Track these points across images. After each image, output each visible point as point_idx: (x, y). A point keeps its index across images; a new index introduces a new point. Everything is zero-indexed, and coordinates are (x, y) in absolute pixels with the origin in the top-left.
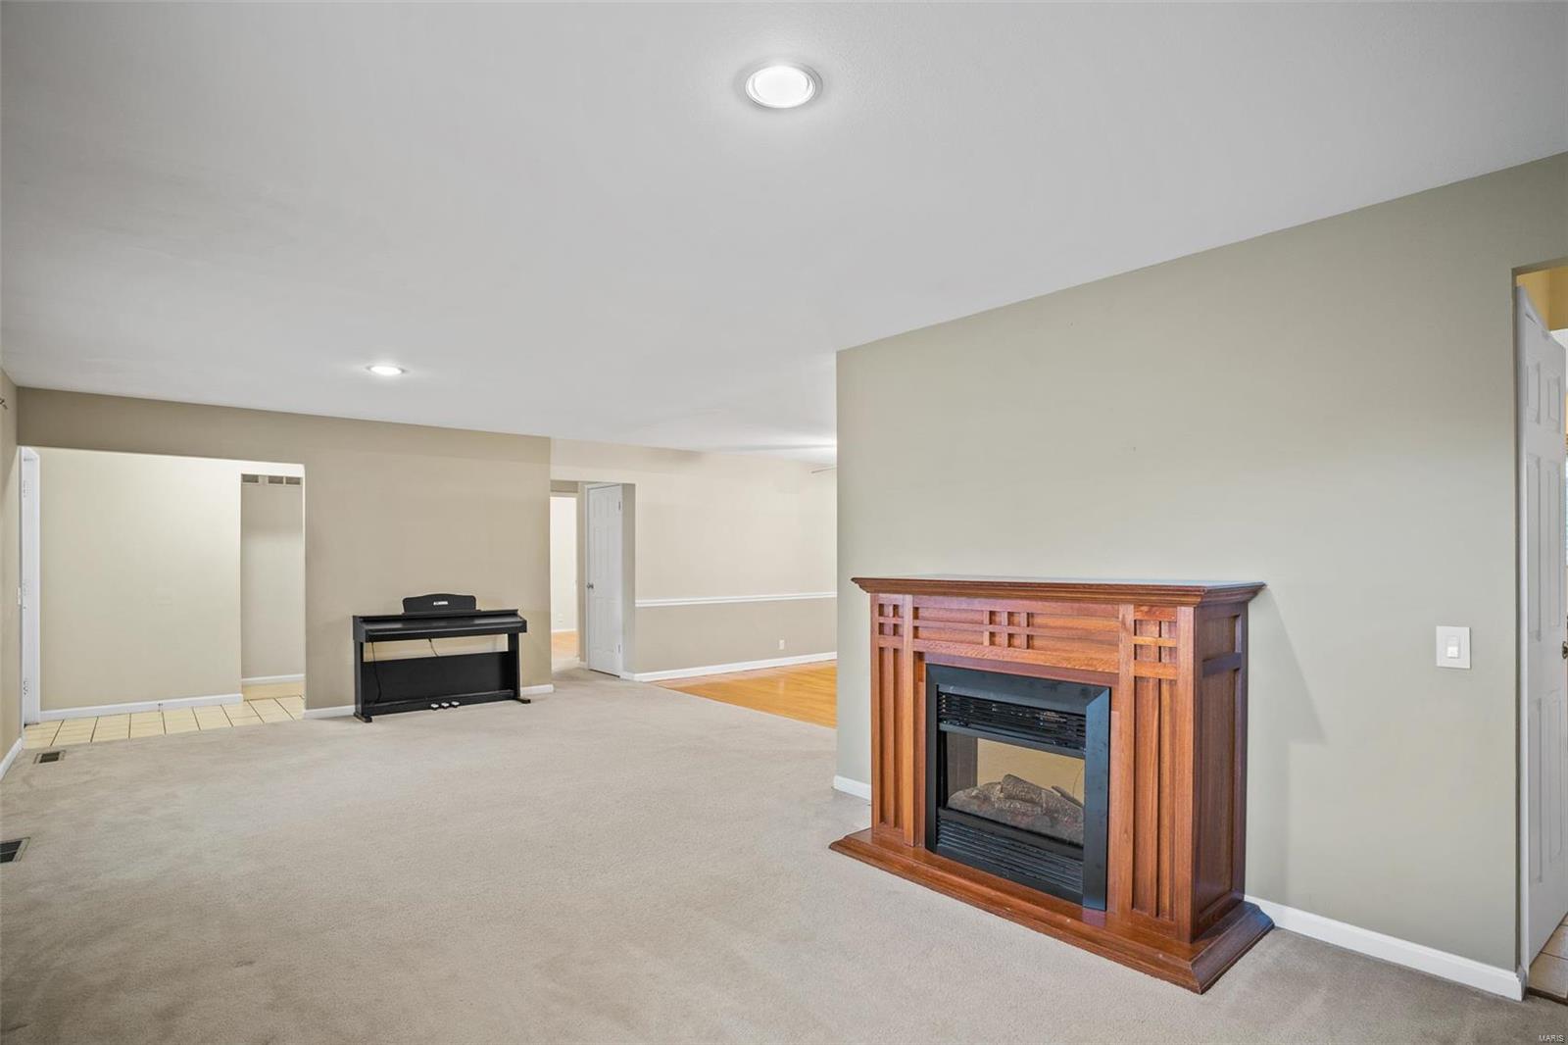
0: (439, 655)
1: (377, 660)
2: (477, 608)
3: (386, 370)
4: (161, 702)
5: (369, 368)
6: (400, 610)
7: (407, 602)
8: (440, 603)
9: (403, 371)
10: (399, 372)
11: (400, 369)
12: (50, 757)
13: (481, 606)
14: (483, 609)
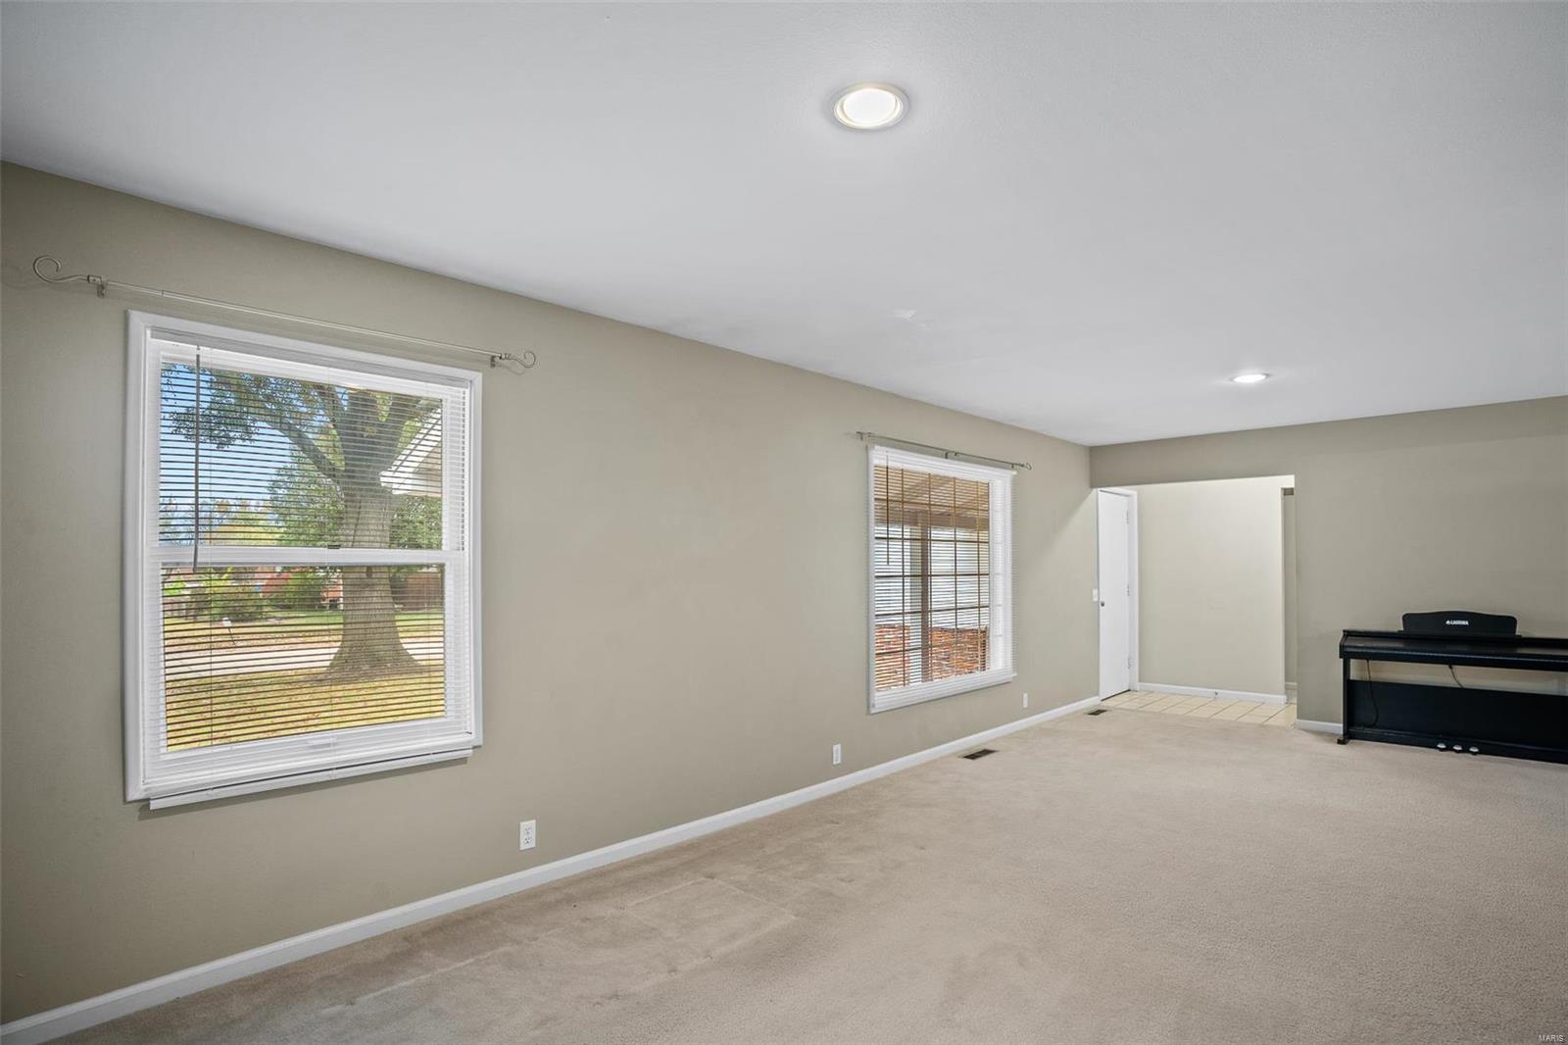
0: (1465, 687)
1: (1372, 680)
2: (1517, 634)
3: (1250, 378)
4: (1217, 691)
5: (1231, 379)
6: (1398, 626)
7: (1407, 618)
8: (1455, 623)
9: (1267, 375)
10: (1264, 377)
11: (1263, 374)
12: (1098, 712)
13: (1521, 630)
14: (1524, 635)
